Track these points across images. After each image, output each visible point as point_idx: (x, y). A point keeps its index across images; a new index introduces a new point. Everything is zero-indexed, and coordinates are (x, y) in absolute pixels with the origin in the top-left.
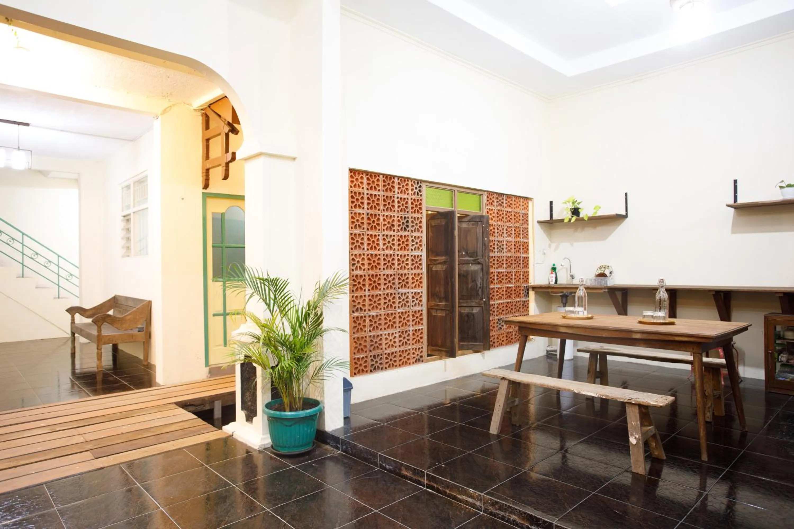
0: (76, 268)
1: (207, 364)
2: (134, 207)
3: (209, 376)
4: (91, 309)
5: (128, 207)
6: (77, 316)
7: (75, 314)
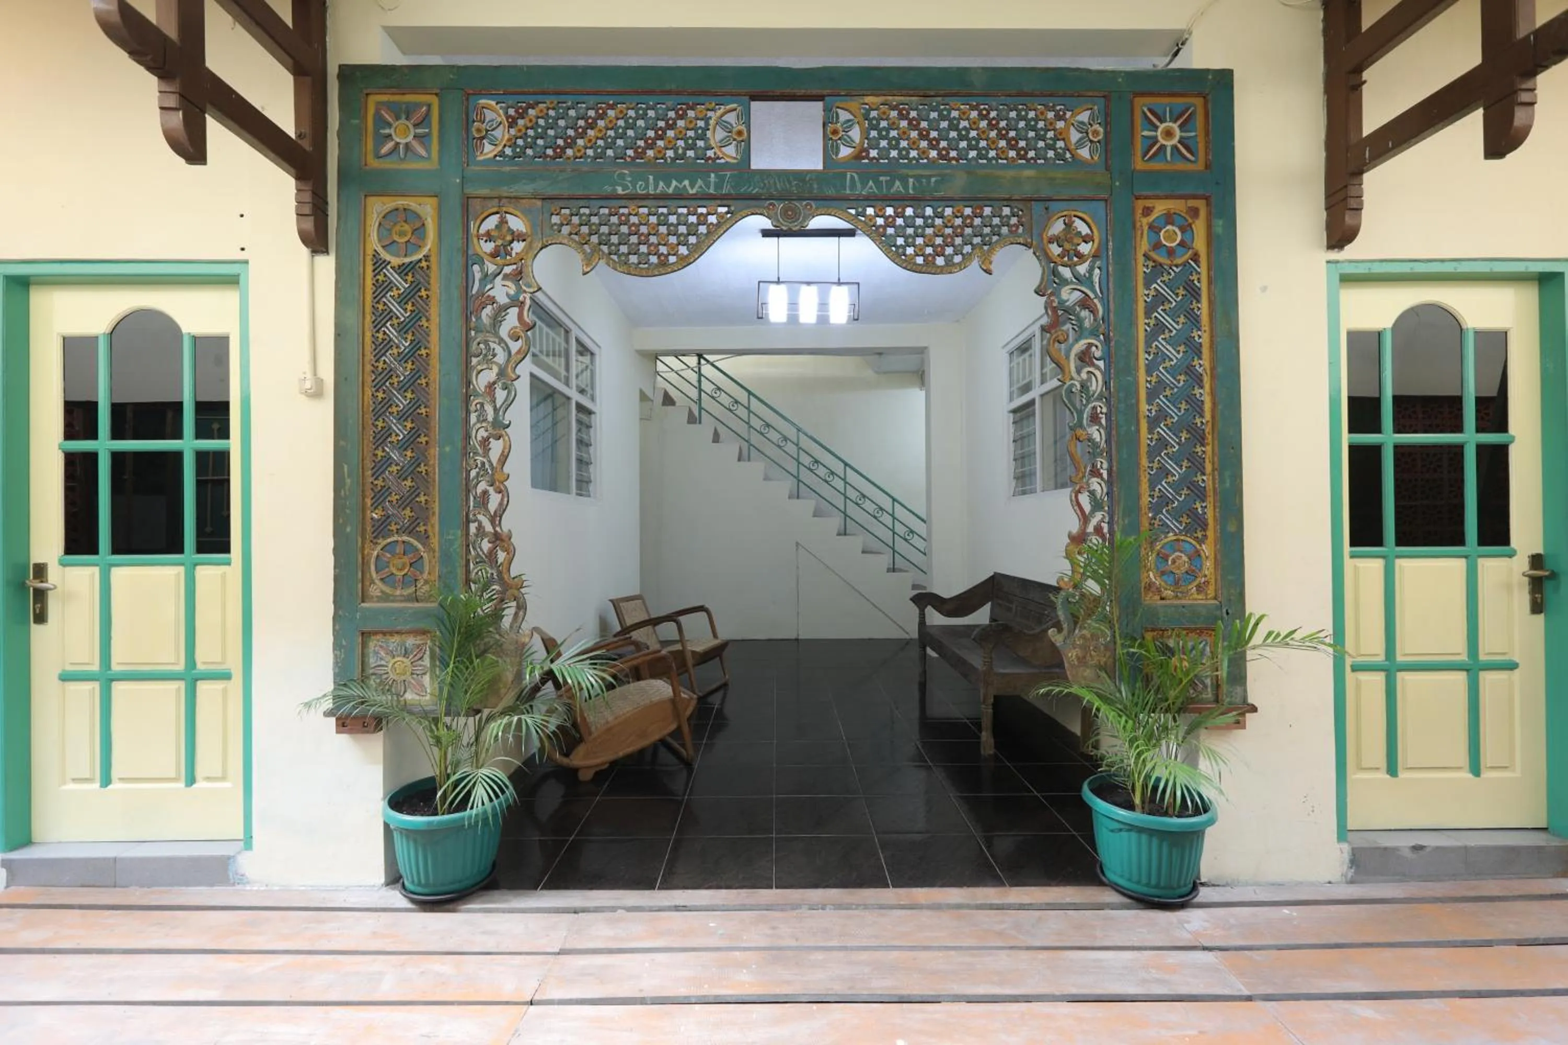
0: (922, 523)
1: (1343, 832)
2: (1043, 382)
3: (1351, 873)
4: (951, 599)
5: (1026, 388)
6: (929, 610)
7: (926, 606)
